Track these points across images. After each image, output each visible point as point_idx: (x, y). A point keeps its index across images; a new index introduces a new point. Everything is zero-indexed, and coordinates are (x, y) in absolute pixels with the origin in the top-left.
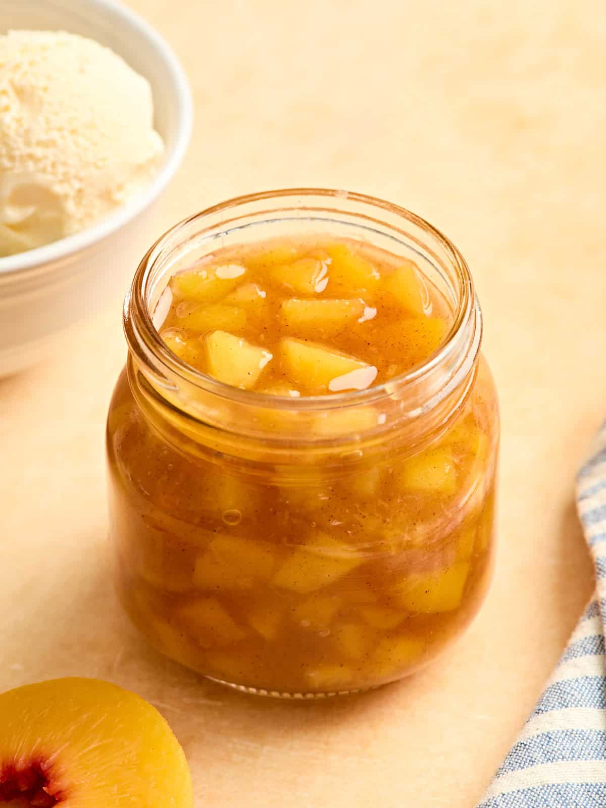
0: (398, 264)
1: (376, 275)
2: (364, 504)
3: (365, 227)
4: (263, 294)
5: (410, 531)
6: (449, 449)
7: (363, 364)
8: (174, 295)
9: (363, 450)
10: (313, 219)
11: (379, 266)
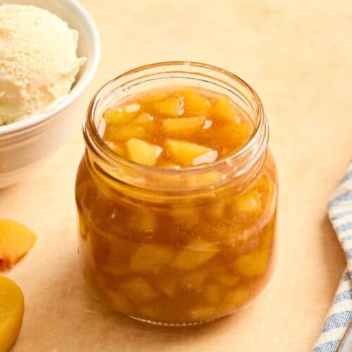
0: (218, 97)
1: (208, 103)
2: (217, 221)
3: (199, 79)
4: (151, 118)
5: (241, 234)
6: (257, 190)
7: (209, 149)
8: (106, 122)
9: (215, 193)
10: (172, 77)
11: (209, 99)
